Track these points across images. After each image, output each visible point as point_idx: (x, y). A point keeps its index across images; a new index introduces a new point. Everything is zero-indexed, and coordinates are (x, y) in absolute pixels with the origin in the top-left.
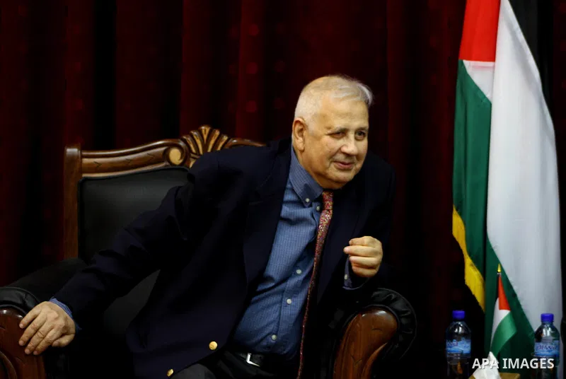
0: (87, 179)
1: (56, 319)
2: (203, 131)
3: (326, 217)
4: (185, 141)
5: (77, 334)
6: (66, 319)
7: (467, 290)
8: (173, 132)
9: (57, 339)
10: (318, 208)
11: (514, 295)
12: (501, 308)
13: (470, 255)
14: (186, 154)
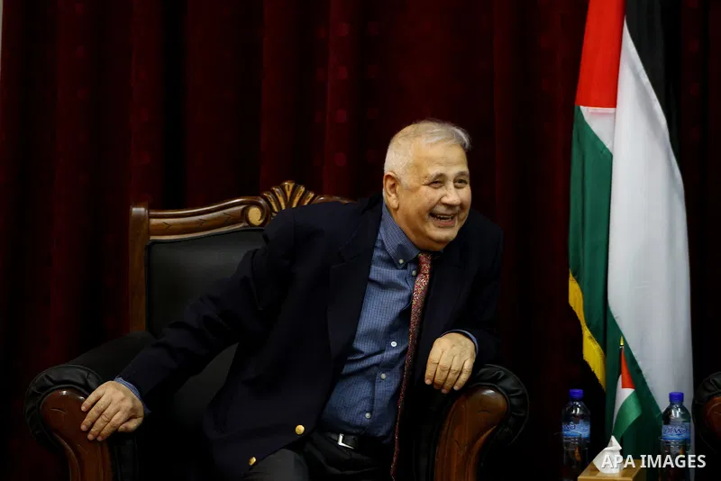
0: (156, 242)
1: (123, 400)
2: (286, 188)
3: (422, 282)
4: (266, 199)
5: (146, 419)
6: (133, 401)
7: (586, 365)
9: (123, 423)
10: (414, 273)
11: (639, 371)
12: (623, 387)
13: (589, 326)
14: (267, 212)
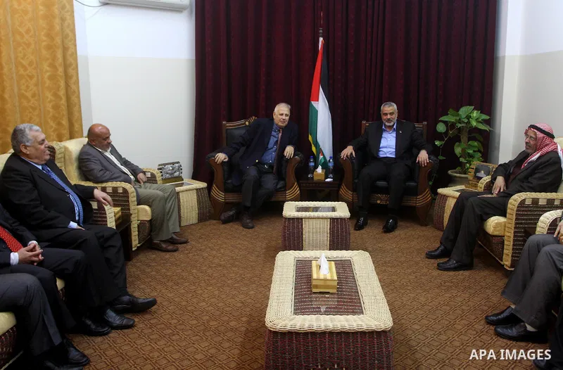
0: (228, 129)
2: (253, 117)
3: (280, 134)
4: (249, 120)
8: (246, 118)
12: (320, 156)
13: (313, 144)
14: (249, 122)
